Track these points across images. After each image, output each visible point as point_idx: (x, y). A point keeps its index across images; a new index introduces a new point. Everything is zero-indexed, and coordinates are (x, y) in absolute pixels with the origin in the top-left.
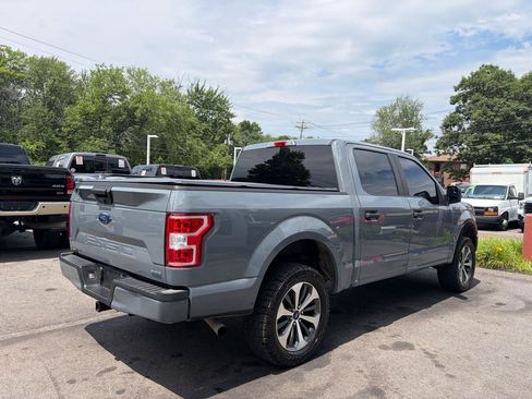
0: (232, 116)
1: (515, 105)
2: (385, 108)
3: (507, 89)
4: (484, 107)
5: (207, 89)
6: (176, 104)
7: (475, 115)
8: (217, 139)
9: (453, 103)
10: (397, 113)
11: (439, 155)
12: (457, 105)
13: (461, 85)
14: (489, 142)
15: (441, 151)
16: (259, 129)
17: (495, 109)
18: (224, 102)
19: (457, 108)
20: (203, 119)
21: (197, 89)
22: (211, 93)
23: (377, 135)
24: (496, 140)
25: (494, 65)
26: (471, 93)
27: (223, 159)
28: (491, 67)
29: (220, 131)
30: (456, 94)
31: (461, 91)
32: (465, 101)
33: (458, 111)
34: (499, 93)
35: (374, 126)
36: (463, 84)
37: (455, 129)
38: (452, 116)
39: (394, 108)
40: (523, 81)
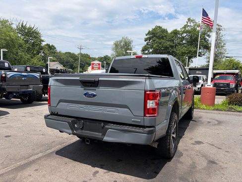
0: (43, 41)
1: (168, 43)
2: (117, 42)
3: (165, 36)
4: (158, 44)
5: (28, 26)
6: (12, 34)
7: (154, 46)
8: (35, 52)
9: (145, 41)
10: (122, 44)
12: (147, 42)
13: (148, 34)
16: (55, 48)
17: (162, 44)
18: (37, 33)
20: (27, 42)
21: (22, 26)
22: (30, 28)
23: (114, 53)
25: (161, 26)
26: (152, 37)
27: (40, 63)
28: (159, 27)
29: (37, 48)
30: (146, 37)
31: (148, 36)
32: (150, 40)
33: (147, 44)
34: (162, 38)
35: (113, 49)
36: (149, 33)
38: (145, 46)
39: (121, 42)
40: (171, 33)
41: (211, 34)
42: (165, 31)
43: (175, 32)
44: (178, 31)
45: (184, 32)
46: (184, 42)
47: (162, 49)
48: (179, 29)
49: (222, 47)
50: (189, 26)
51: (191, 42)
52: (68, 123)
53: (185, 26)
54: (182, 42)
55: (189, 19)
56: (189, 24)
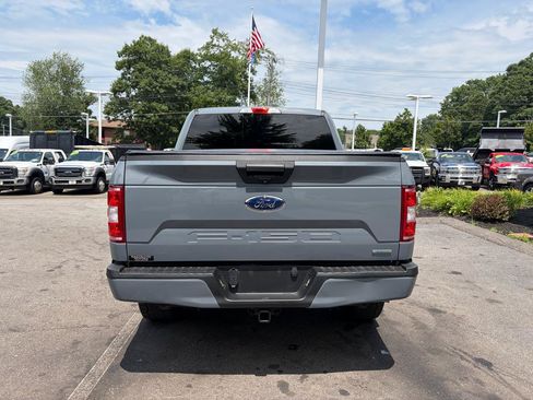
1: (175, 79)
2: (39, 63)
3: (166, 62)
4: (150, 78)
7: (142, 84)
9: (119, 68)
10: (53, 70)
11: (110, 121)
12: (122, 71)
13: (124, 52)
14: (158, 112)
15: (111, 118)
17: (160, 80)
19: (123, 74)
23: (32, 93)
24: (163, 111)
26: (135, 62)
28: (150, 39)
30: (120, 59)
31: (125, 58)
32: (128, 69)
33: (124, 76)
35: (28, 82)
36: (126, 50)
37: (124, 95)
38: (119, 81)
39: (49, 64)
40: (179, 56)
41: (257, 68)
42: (163, 50)
43: (187, 56)
44: (193, 54)
45: (206, 57)
46: (206, 79)
47: (162, 91)
48: (194, 50)
49: (278, 95)
50: (215, 45)
51: (222, 80)
52: (205, 279)
53: (208, 46)
54: (202, 78)
55: (215, 32)
56: (215, 42)
